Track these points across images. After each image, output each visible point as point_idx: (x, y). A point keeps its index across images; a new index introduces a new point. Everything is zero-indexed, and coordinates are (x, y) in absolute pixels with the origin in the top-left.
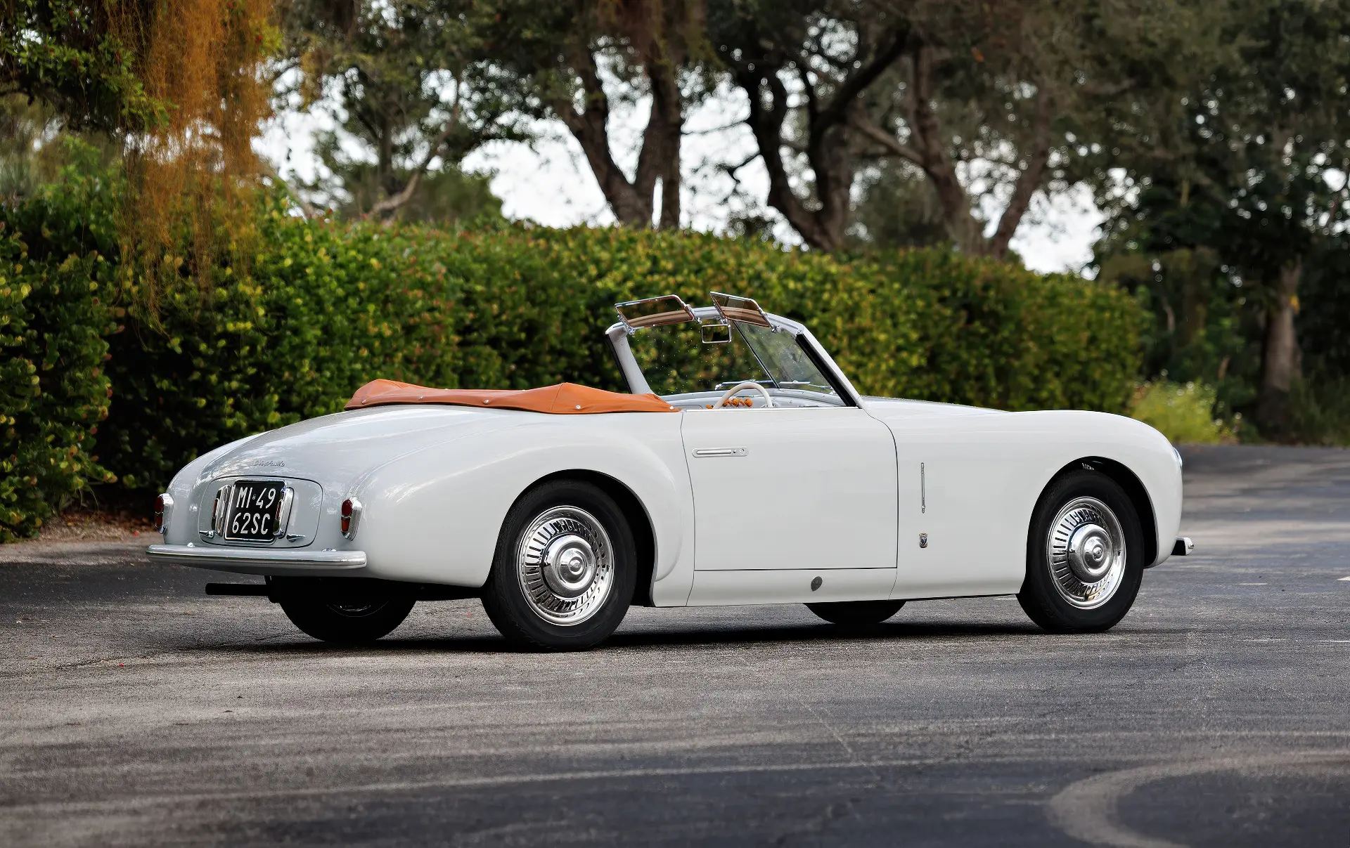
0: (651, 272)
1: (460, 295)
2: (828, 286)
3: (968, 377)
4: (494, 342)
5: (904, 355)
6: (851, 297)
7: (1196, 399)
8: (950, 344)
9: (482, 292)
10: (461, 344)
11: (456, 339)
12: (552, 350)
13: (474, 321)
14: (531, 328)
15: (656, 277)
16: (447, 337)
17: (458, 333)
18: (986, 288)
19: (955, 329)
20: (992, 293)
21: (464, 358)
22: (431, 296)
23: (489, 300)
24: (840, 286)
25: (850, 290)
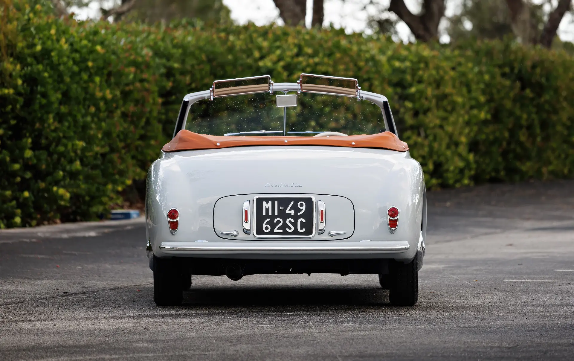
0: (298, 55)
1: (163, 70)
2: (422, 65)
3: (521, 127)
5: (475, 112)
6: (438, 72)
8: (508, 104)
9: (178, 69)
10: (164, 104)
11: (160, 100)
13: (173, 88)
15: (301, 59)
16: (154, 99)
17: (161, 95)
18: (534, 67)
19: (512, 94)
20: (538, 70)
21: (166, 113)
22: (142, 72)
23: (183, 73)
24: (431, 65)
25: (437, 68)
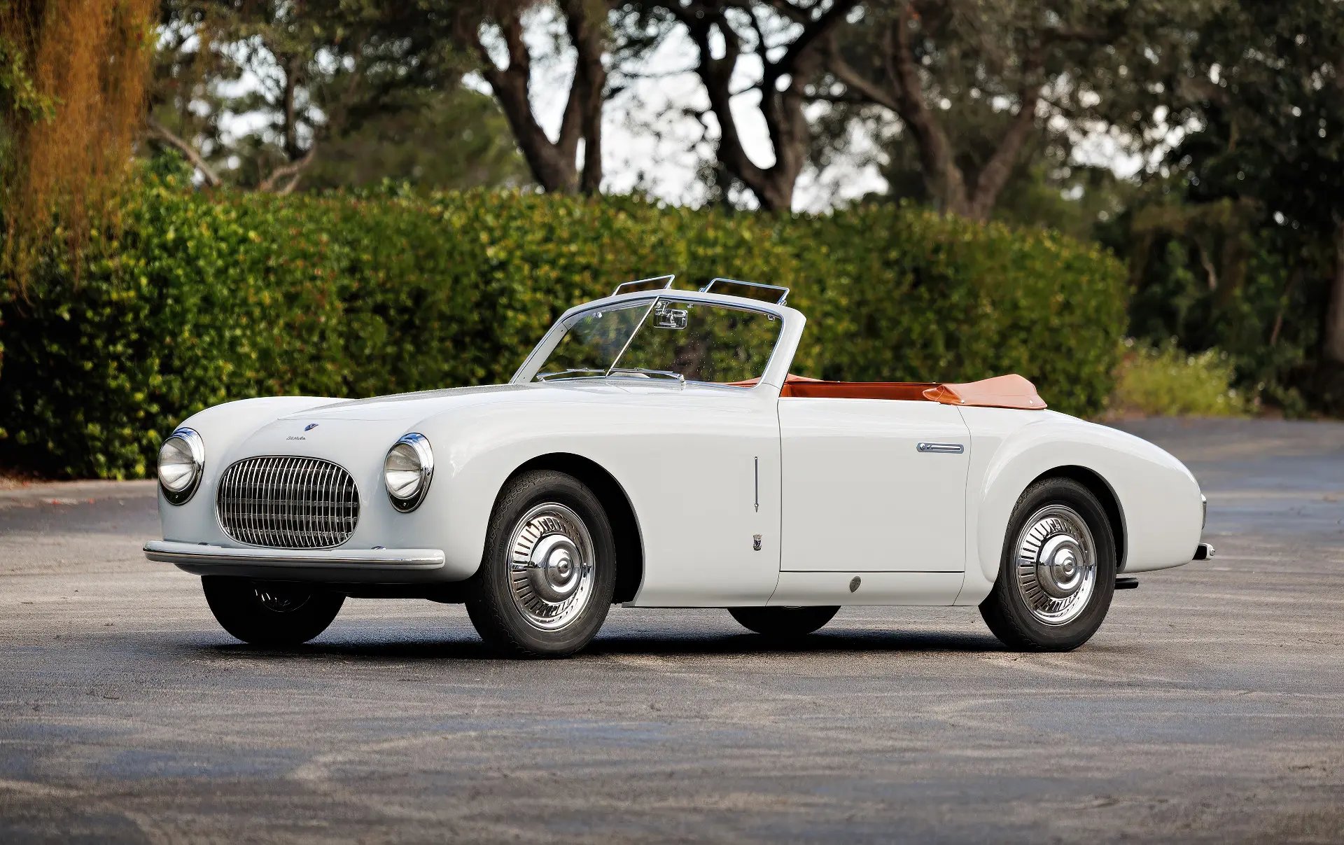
0: (547, 240)
1: (345, 263)
2: (742, 251)
3: (912, 344)
4: (380, 309)
5: (830, 321)
6: (767, 262)
7: (1210, 367)
8: (890, 309)
9: (368, 262)
10: (347, 311)
11: (340, 305)
12: (442, 317)
13: (359, 289)
14: (419, 296)
15: (551, 246)
16: (332, 304)
17: (344, 300)
18: (937, 250)
19: (897, 294)
20: (942, 256)
21: (349, 324)
22: (314, 266)
23: (376, 268)
24: (756, 251)
25: (767, 256)
